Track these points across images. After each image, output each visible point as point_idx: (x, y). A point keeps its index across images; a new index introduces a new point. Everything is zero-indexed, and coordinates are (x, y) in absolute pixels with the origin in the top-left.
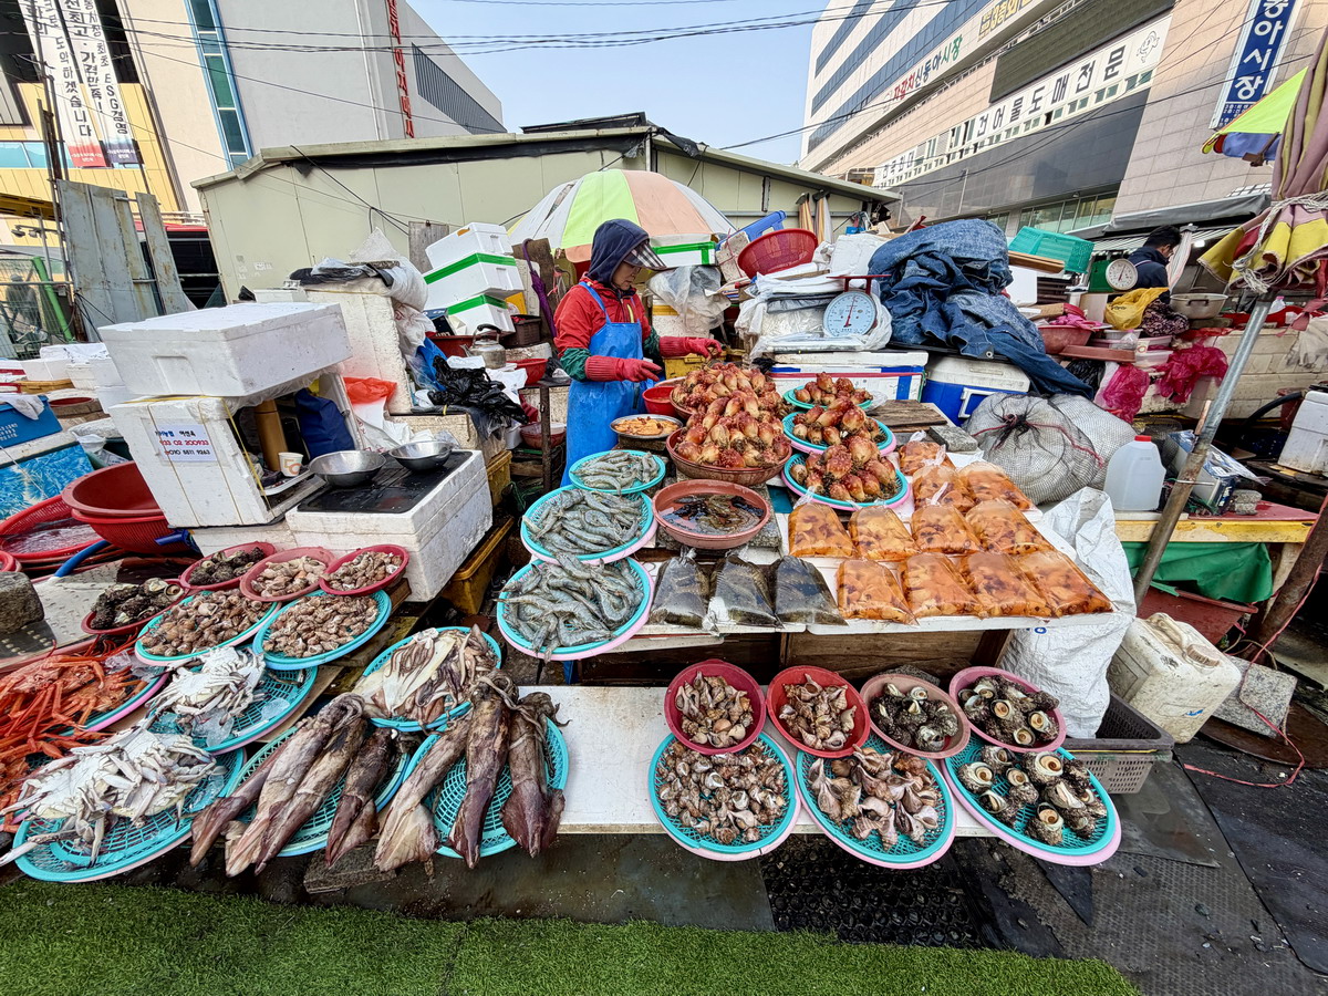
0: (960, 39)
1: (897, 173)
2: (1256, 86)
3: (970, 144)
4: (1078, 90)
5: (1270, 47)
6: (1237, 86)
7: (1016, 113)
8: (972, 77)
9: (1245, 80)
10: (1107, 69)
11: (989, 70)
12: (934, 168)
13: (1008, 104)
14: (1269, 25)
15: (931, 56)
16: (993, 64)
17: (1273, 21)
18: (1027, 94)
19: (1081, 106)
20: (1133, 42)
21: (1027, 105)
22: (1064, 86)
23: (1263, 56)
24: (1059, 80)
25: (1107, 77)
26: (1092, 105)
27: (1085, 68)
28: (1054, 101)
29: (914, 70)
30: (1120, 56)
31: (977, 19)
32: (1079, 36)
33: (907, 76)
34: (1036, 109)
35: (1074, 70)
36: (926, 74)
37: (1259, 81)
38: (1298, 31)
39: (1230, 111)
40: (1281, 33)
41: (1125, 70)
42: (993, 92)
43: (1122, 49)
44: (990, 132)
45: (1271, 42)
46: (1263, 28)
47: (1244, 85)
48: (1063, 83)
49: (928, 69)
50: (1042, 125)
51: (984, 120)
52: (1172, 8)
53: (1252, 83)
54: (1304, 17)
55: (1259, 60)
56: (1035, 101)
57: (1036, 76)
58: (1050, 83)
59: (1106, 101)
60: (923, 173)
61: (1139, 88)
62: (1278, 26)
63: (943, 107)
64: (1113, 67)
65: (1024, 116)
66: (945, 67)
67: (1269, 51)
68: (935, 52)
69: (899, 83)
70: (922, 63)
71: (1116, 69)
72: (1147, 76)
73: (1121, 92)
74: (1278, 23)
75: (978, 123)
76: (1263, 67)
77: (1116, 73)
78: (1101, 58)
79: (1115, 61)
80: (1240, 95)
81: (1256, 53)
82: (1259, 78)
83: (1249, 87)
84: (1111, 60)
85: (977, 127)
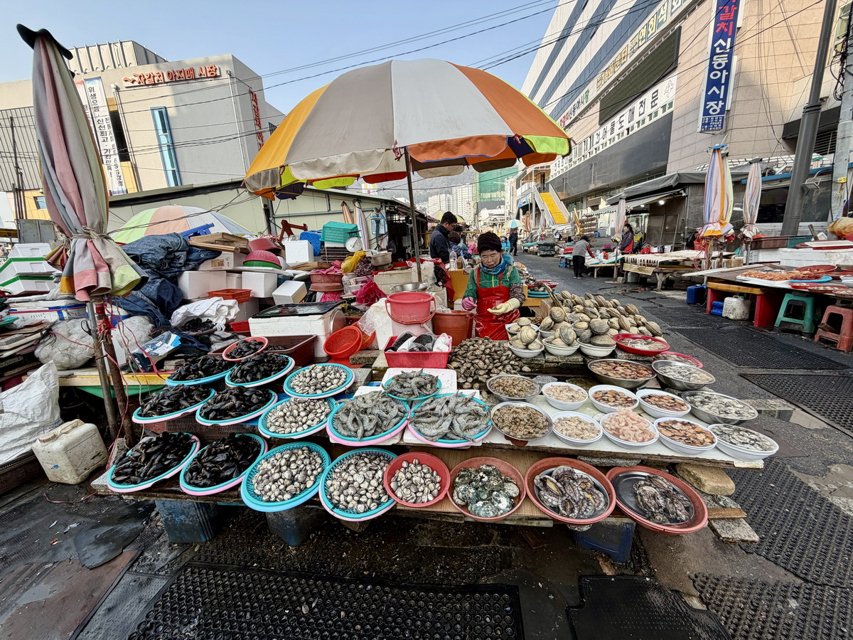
0: (588, 91)
1: (561, 168)
2: (720, 106)
3: (593, 149)
4: (640, 115)
5: (723, 84)
6: (707, 107)
7: (612, 129)
8: (590, 112)
9: (712, 104)
10: (652, 102)
11: (597, 107)
12: (578, 164)
13: (608, 125)
14: (719, 73)
15: (575, 102)
16: (599, 103)
17: (721, 71)
18: (616, 119)
19: (642, 124)
20: (662, 87)
21: (617, 126)
22: (633, 113)
23: (720, 90)
24: (630, 110)
25: (652, 107)
26: (647, 122)
27: (641, 102)
28: (629, 122)
29: (568, 110)
30: (657, 95)
31: (595, 80)
32: (635, 86)
33: (565, 113)
34: (622, 127)
35: (636, 104)
36: (574, 111)
37: (721, 103)
38: (738, 74)
39: (707, 122)
40: (728, 77)
41: (660, 102)
42: (600, 120)
43: (657, 91)
44: (602, 141)
45: (723, 82)
46: (716, 75)
47: (712, 107)
48: (632, 112)
49: (574, 109)
50: (625, 135)
51: (598, 135)
52: (677, 67)
53: (717, 105)
54: (739, 67)
55: (718, 92)
56: (620, 123)
57: (619, 109)
58: (626, 112)
59: (654, 120)
60: (573, 167)
61: (668, 111)
62: (725, 73)
63: (578, 130)
64: (654, 101)
65: (617, 131)
66: (582, 107)
67: (723, 87)
68: (577, 100)
69: (562, 117)
70: (572, 106)
71: (656, 102)
72: (671, 105)
73: (661, 115)
74: (724, 71)
75: (595, 136)
76: (721, 97)
77: (656, 105)
78: (648, 97)
79: (655, 98)
80: (711, 112)
81: (714, 88)
82: (720, 102)
83: (715, 107)
84: (653, 98)
85: (596, 140)
